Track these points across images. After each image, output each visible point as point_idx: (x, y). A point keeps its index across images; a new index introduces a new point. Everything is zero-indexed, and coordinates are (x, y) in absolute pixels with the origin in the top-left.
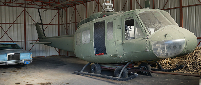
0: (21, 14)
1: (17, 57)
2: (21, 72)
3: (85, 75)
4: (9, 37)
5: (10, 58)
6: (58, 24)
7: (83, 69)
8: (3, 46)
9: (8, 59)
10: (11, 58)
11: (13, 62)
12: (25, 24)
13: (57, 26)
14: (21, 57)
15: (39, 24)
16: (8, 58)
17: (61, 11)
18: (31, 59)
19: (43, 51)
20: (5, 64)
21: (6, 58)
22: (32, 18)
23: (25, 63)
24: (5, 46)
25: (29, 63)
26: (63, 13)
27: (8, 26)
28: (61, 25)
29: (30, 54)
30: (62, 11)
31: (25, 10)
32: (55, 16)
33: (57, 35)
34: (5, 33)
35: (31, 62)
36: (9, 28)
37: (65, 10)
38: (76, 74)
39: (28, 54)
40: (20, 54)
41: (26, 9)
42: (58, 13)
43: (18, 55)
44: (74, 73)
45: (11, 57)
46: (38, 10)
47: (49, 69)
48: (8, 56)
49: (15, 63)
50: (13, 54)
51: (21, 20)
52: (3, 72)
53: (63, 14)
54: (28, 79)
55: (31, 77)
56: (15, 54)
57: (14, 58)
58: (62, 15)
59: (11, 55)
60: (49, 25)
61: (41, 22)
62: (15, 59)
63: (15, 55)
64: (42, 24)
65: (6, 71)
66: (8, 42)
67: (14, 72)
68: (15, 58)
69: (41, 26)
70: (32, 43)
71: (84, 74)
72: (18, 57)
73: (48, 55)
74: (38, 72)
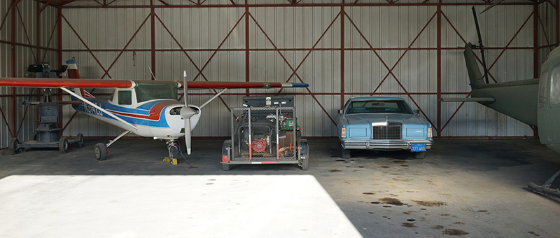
0: (428, 23)
1: (394, 132)
2: (399, 170)
3: (553, 198)
4: (399, 83)
5: (378, 133)
6: (533, 46)
7: (553, 179)
8: (373, 104)
9: (374, 136)
10: (380, 133)
11: (385, 144)
12: (439, 49)
13: (531, 53)
14: (404, 132)
15: (474, 47)
16: (374, 133)
17: (543, 6)
18: (428, 138)
19: (487, 122)
20: (364, 147)
21: (370, 133)
22: (457, 33)
23: (413, 149)
24: (376, 104)
25: (422, 149)
26: (549, 12)
27: (396, 54)
28: (543, 47)
29: (426, 126)
30: (547, 8)
31: (439, 12)
32: (525, 23)
33: (531, 76)
34: (390, 72)
35: (429, 147)
36: (400, 60)
37: (553, 5)
38: (531, 190)
39: (422, 126)
40: (401, 124)
41: (443, 8)
42: (536, 12)
43: (395, 126)
44: (527, 187)
45: (380, 130)
46: (473, 8)
47: (474, 169)
48: (374, 127)
49: (388, 147)
50: (385, 124)
51: (429, 39)
52: (361, 165)
53: (549, 16)
54: (400, 186)
55: (410, 183)
56: (390, 124)
57: (385, 133)
58: (547, 18)
59: (380, 127)
60: (506, 48)
61: (480, 41)
62: (389, 136)
63: (390, 126)
64: (482, 48)
65: (368, 164)
66: (388, 96)
67: (384, 167)
68: (389, 133)
69: (478, 52)
70: (457, 100)
71: (550, 194)
72: (397, 133)
73: (501, 133)
74: (438, 174)
